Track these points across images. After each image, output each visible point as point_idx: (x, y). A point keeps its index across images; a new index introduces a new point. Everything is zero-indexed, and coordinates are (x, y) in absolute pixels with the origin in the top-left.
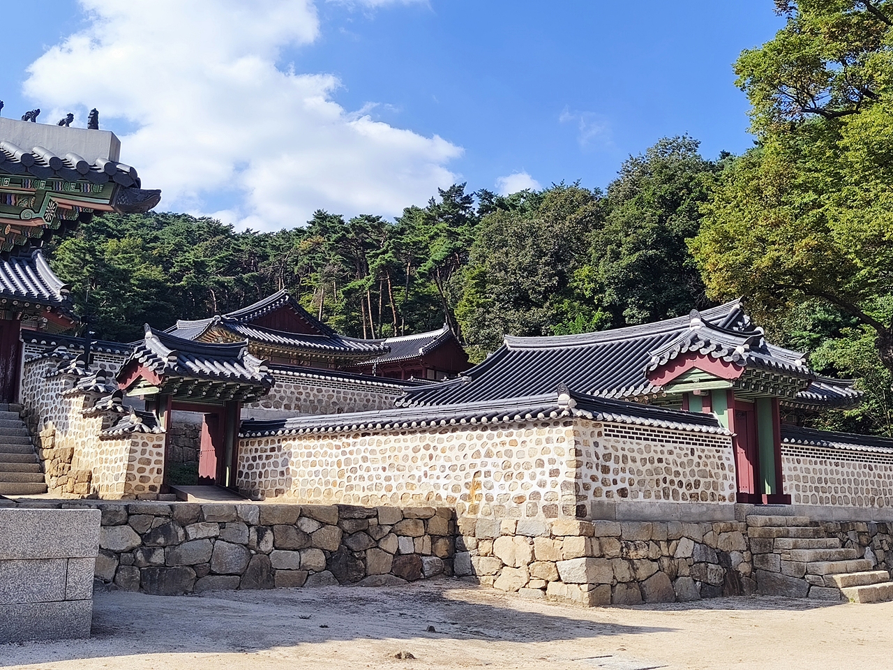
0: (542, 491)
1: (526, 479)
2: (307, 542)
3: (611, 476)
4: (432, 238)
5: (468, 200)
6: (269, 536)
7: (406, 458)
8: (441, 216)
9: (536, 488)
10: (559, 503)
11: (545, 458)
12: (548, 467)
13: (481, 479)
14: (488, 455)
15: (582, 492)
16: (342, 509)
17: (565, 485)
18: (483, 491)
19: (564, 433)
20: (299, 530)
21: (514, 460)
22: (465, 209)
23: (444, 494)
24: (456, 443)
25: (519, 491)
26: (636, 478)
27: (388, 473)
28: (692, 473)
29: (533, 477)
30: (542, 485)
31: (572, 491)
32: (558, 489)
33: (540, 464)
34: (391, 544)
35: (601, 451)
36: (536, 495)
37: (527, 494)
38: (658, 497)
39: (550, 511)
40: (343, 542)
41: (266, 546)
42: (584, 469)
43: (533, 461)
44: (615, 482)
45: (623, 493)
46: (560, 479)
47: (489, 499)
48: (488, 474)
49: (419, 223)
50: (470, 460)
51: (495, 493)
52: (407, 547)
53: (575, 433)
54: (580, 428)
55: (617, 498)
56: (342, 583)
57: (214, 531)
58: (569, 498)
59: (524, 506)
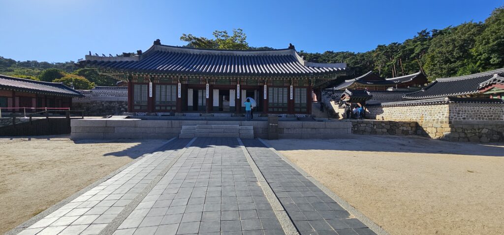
0: (440, 118)
1: (436, 116)
2: (383, 127)
3: (460, 115)
4: (415, 47)
5: (428, 33)
6: (375, 126)
7: (405, 111)
8: (419, 40)
9: (438, 118)
10: (444, 121)
11: (441, 111)
12: (441, 114)
13: (424, 116)
14: (426, 111)
15: (451, 118)
16: (390, 121)
17: (446, 117)
18: (424, 118)
19: (447, 106)
20: (381, 125)
21: (432, 112)
22: (427, 36)
23: (414, 119)
24: (417, 108)
25: (433, 118)
26: (469, 115)
27: (401, 114)
28: (490, 113)
29: (437, 115)
30: (440, 117)
31: (448, 118)
32: (444, 118)
33: (439, 113)
34: (401, 128)
35: (457, 110)
36: (438, 119)
37: (436, 119)
38: (476, 119)
39: (442, 122)
40: (390, 127)
41: (375, 127)
42: (452, 114)
43: (437, 112)
44: (462, 116)
45: (464, 119)
46: (445, 116)
47: (426, 120)
48: (425, 115)
49: (411, 43)
50: (421, 112)
51: (427, 119)
52: (405, 129)
53: (449, 106)
54: (451, 105)
55: (462, 120)
56: (390, 135)
57: (365, 125)
58: (447, 120)
59: (435, 121)
